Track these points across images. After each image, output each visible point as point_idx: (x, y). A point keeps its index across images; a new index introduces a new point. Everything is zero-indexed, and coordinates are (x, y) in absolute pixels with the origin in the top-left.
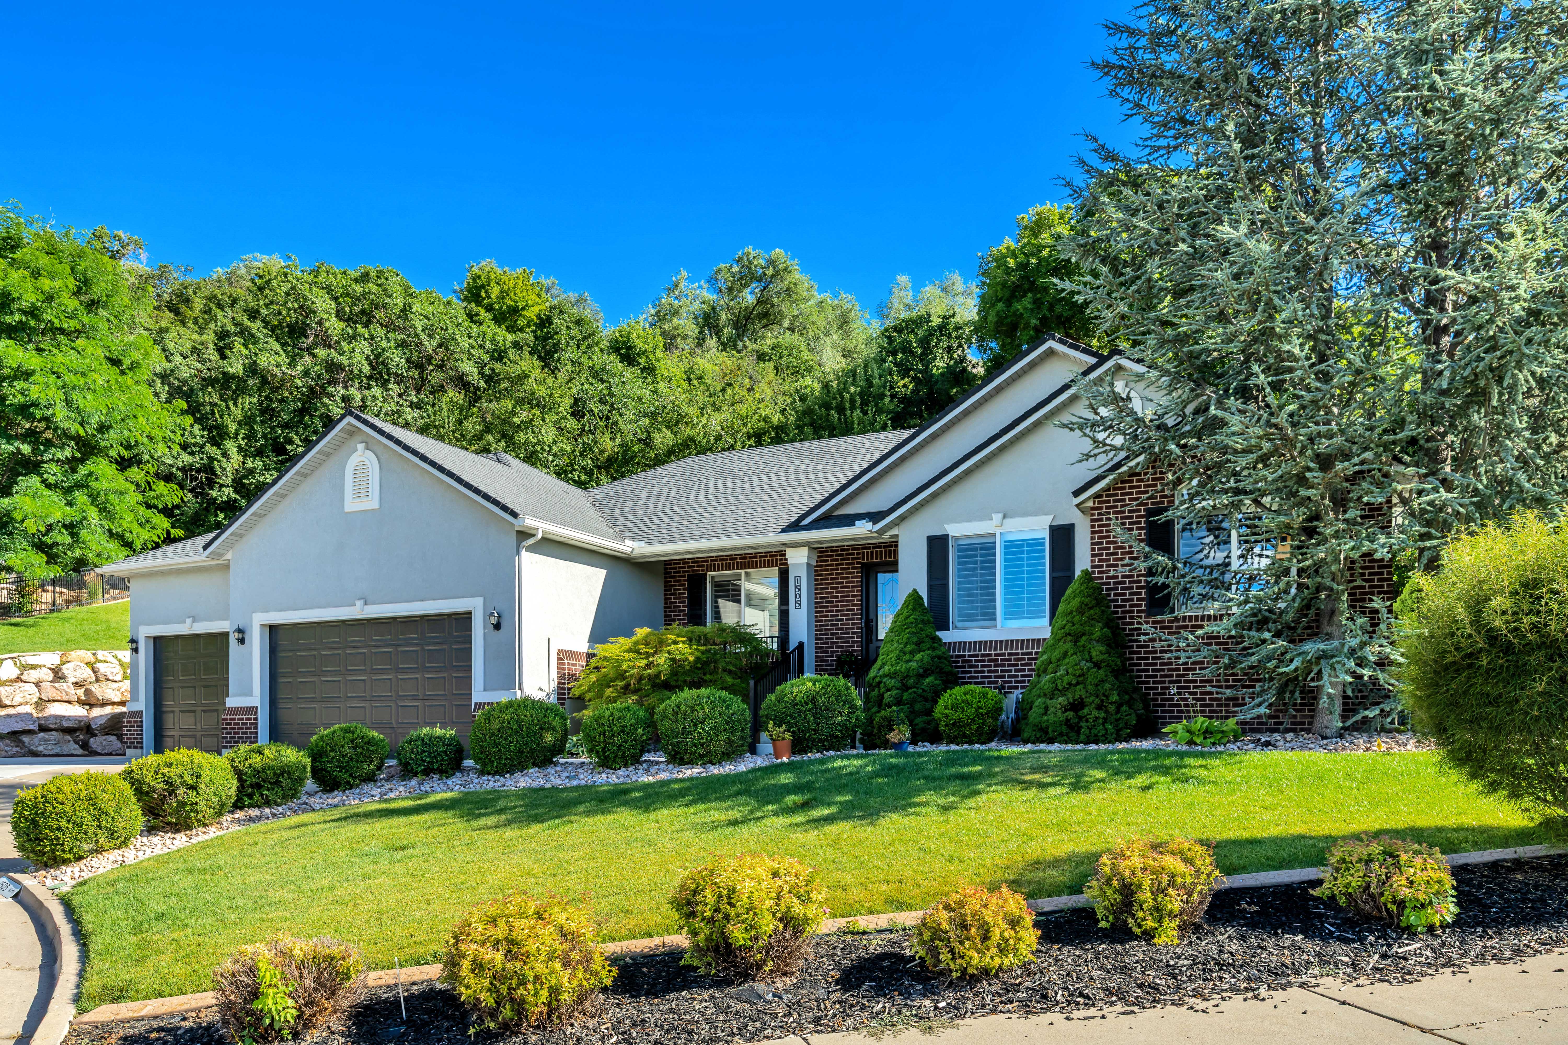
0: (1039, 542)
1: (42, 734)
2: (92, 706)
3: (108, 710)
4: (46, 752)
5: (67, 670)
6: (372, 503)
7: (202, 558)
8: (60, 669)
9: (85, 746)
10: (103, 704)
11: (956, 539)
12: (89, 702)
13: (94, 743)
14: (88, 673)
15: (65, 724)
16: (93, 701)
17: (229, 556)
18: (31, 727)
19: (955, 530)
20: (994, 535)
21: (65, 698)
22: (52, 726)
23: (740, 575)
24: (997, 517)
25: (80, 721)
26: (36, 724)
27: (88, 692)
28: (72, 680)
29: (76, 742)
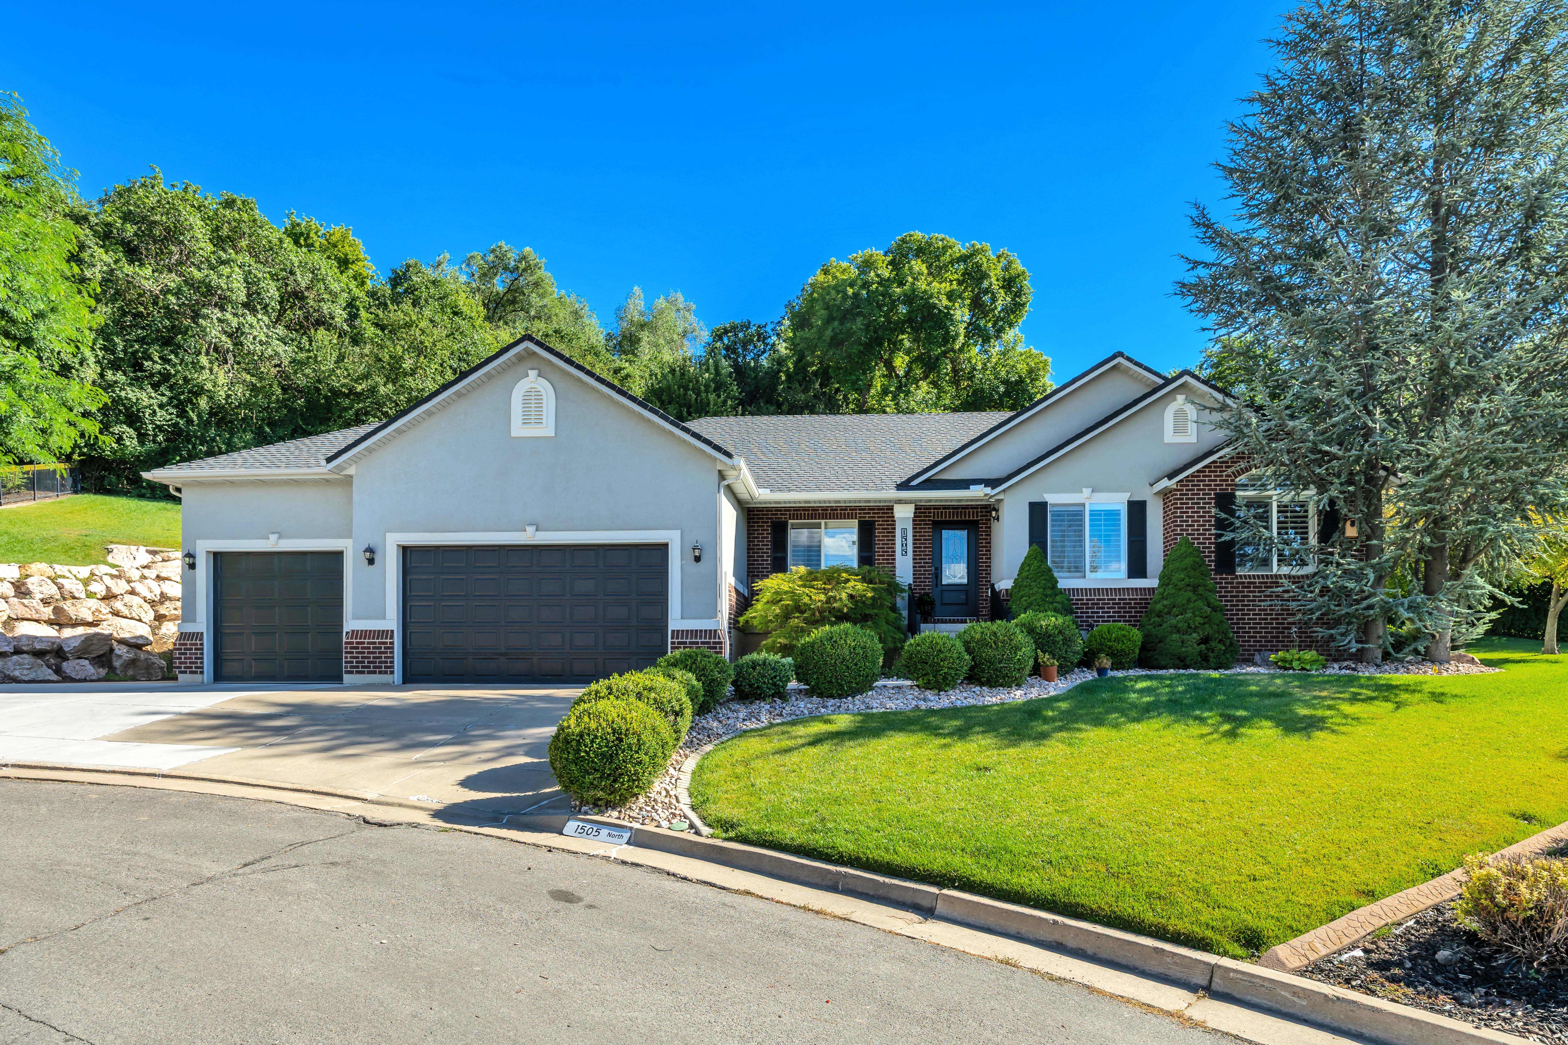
0: (1115, 514)
1: (15, 657)
2: (61, 626)
3: (80, 631)
4: (24, 678)
5: (32, 584)
6: (547, 429)
7: (325, 470)
8: (24, 584)
9: (58, 671)
10: (75, 624)
11: (1053, 505)
12: (59, 621)
13: (69, 667)
14: (53, 590)
15: (38, 646)
16: (63, 620)
17: (351, 471)
18: (6, 649)
19: (1052, 498)
20: (1084, 505)
21: (35, 616)
22: (25, 648)
23: (820, 524)
24: (1087, 492)
25: (53, 643)
26: (12, 646)
27: (57, 610)
28: (39, 596)
29: (49, 667)
